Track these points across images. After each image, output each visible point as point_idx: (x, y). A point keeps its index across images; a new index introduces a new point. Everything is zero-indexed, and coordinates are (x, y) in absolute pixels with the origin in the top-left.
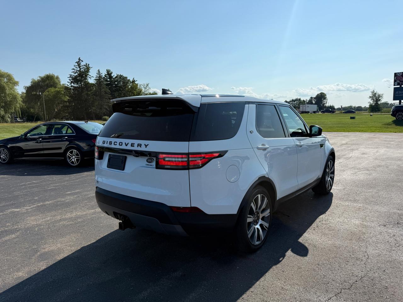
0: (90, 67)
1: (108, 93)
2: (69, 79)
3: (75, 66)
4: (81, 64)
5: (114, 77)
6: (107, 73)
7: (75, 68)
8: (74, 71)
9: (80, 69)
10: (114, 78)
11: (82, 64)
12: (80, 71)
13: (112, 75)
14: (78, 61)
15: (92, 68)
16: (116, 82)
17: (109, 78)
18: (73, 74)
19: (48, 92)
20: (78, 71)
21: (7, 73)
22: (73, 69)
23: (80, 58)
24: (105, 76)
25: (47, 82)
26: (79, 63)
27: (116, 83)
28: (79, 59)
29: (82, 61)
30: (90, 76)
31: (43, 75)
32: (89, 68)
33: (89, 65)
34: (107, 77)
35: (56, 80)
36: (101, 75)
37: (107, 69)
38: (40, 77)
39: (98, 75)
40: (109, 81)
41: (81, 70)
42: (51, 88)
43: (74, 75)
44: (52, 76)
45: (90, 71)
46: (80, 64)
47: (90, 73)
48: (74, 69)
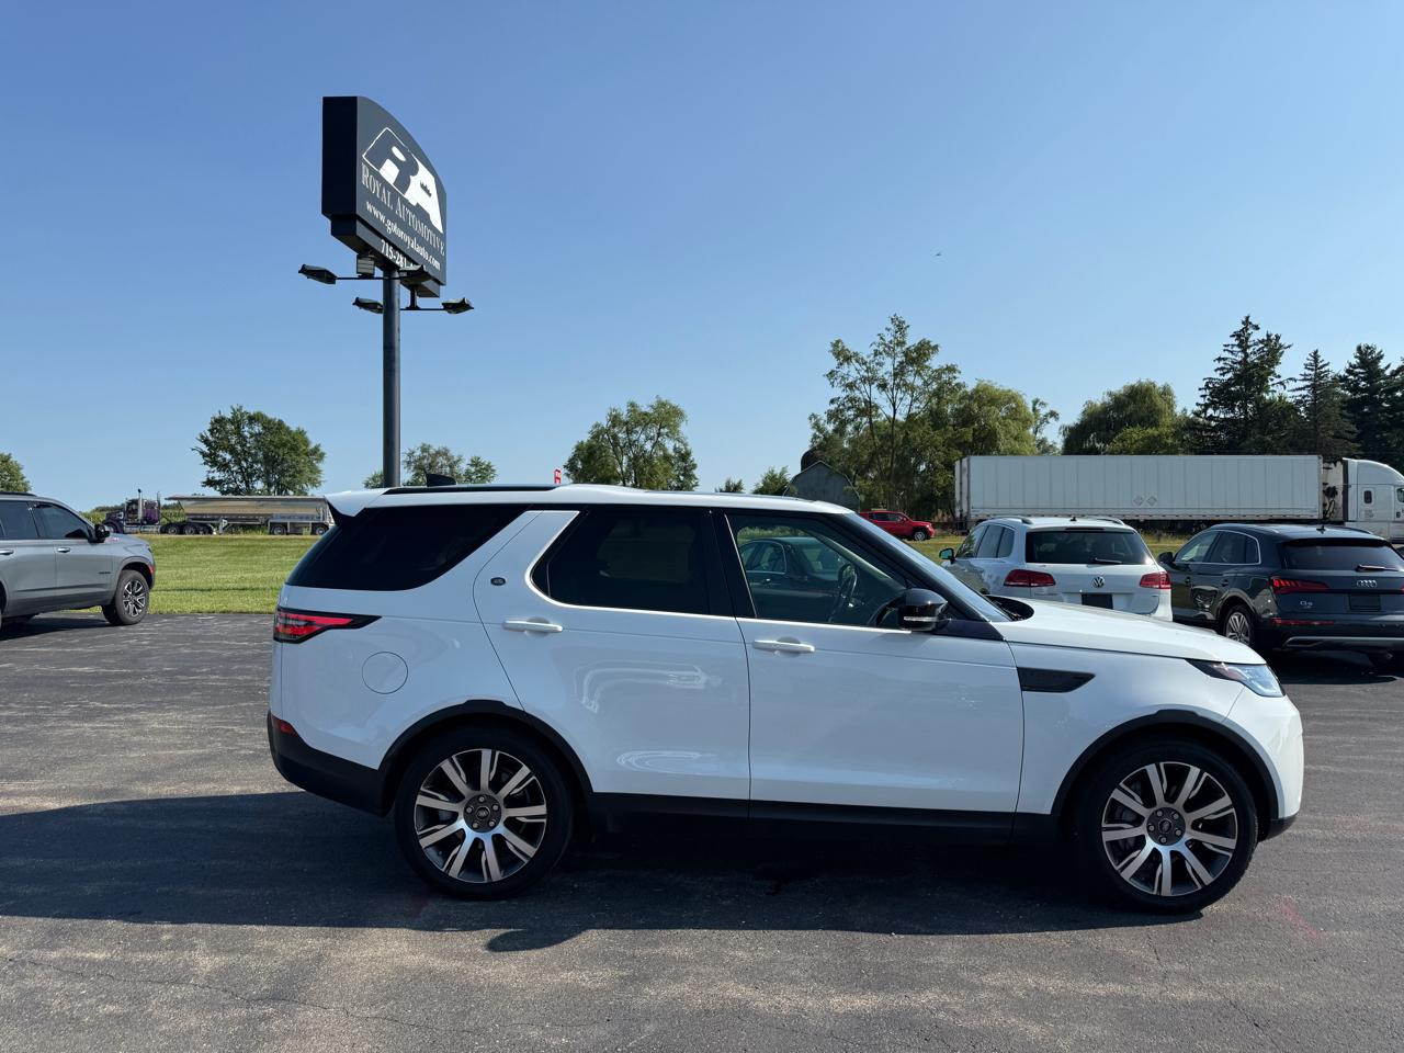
0: (1281, 346)
1: (1348, 435)
2: (1203, 392)
3: (1229, 348)
4: (1251, 339)
5: (1388, 373)
6: (1360, 358)
7: (1227, 355)
8: (1221, 364)
9: (1247, 356)
10: (1386, 378)
11: (1256, 336)
12: (1244, 362)
13: (1382, 364)
14: (1242, 330)
15: (1289, 347)
16: (1396, 389)
17: (1363, 379)
18: (1217, 375)
19: (1122, 440)
20: (1240, 363)
21: (1009, 391)
22: (1219, 359)
23: (1247, 318)
24: (1348, 371)
25: (1131, 407)
26: (1242, 338)
27: (1399, 394)
28: (1247, 322)
29: (1257, 328)
30: (1279, 377)
31: (1118, 387)
32: (1278, 349)
33: (1278, 338)
34: (1356, 375)
35: (1159, 401)
36: (1323, 370)
37: (1358, 344)
38: (1110, 394)
39: (1308, 372)
40: (1362, 390)
41: (1248, 360)
42: (1131, 429)
43: (1222, 377)
44: (1148, 389)
45: (1282, 359)
46: (1247, 339)
47: (1278, 369)
48: (1224, 359)
